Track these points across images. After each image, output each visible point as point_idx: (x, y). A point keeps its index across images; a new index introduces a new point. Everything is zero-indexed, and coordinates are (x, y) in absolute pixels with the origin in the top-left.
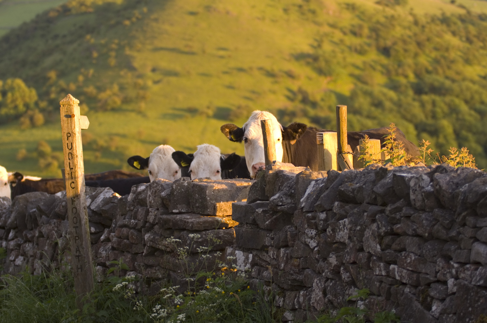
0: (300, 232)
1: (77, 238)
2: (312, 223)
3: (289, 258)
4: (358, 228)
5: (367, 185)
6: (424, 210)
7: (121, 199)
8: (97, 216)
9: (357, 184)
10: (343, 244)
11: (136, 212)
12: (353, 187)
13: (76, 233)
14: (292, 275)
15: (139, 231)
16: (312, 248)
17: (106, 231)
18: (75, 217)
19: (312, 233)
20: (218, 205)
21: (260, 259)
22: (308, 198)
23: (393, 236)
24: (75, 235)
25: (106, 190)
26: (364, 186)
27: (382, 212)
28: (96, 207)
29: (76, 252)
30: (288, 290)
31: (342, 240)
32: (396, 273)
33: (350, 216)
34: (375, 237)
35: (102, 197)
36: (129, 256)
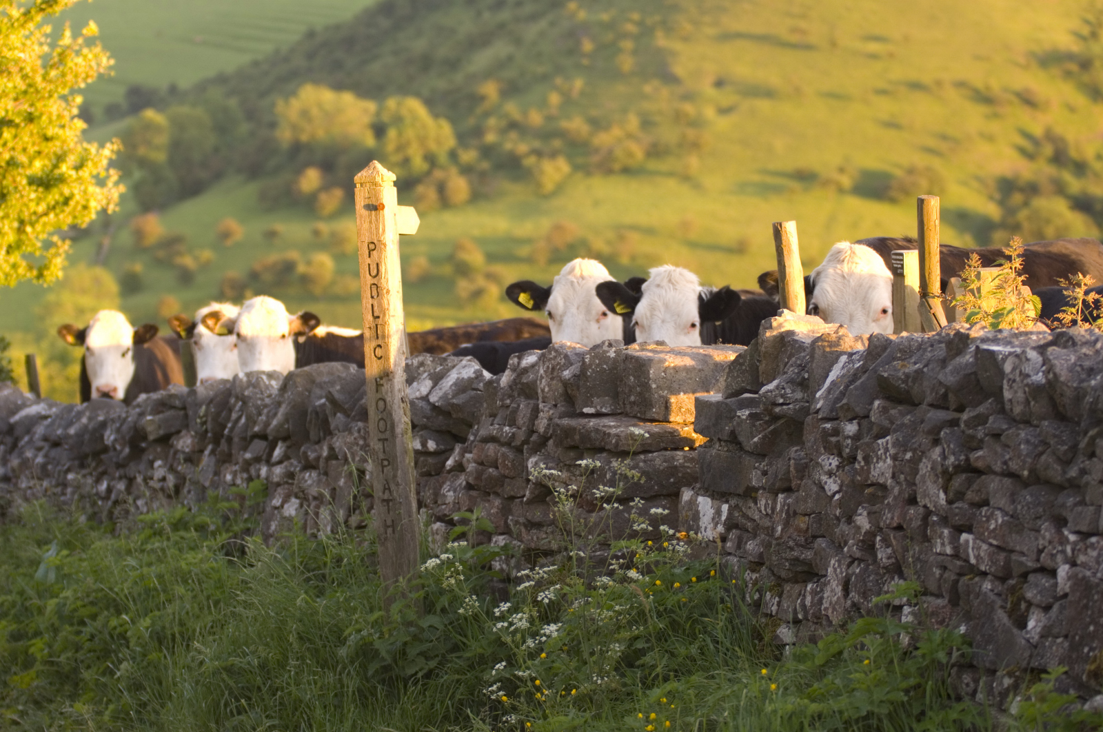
0: (812, 460)
1: (386, 463)
2: (830, 442)
3: (791, 514)
4: (908, 455)
5: (930, 366)
6: (1027, 422)
7: (490, 382)
8: (441, 417)
9: (915, 363)
10: (883, 487)
11: (516, 410)
12: (907, 371)
13: (384, 452)
14: (792, 549)
15: (519, 450)
16: (829, 494)
17: (458, 448)
18: (382, 419)
19: (830, 464)
20: (673, 400)
21: (745, 516)
22: (829, 390)
23: (969, 474)
24: (381, 456)
25: (464, 362)
26: (925, 370)
27: (954, 423)
28: (440, 398)
29: (384, 493)
30: (787, 581)
31: (881, 481)
32: (970, 550)
33: (895, 431)
34: (937, 475)
35: (453, 377)
36: (497, 502)
